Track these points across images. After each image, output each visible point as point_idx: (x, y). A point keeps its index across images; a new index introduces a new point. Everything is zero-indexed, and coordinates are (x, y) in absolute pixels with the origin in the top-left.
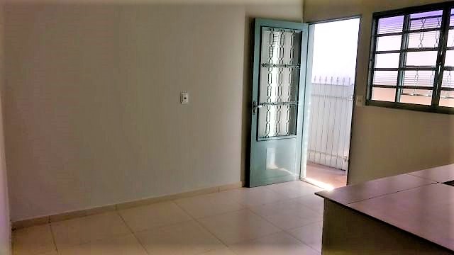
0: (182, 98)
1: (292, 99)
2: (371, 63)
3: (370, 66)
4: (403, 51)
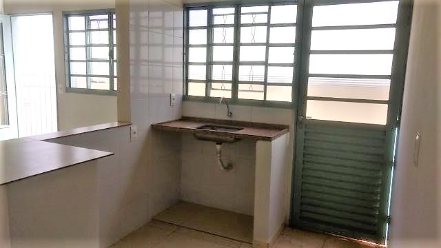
2: (66, 55)
3: (66, 58)
4: (88, 46)
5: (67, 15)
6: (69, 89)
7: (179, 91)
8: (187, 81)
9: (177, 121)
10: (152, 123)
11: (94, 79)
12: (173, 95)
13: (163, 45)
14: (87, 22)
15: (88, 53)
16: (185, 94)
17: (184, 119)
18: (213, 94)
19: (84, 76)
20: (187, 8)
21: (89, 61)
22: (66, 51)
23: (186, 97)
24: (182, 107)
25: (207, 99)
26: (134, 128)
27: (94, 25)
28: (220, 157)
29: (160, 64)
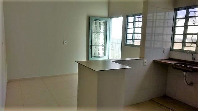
0: (64, 43)
1: (105, 44)
2: (126, 32)
3: (126, 33)
4: (134, 28)
5: (128, 17)
6: (126, 45)
7: (169, 47)
8: (173, 42)
9: (166, 60)
10: (154, 59)
11: (135, 41)
12: (165, 48)
13: (164, 27)
14: (135, 19)
15: (134, 31)
16: (171, 48)
17: (170, 59)
18: (186, 49)
19: (131, 39)
20: (176, 10)
21: (134, 34)
22: (126, 30)
23: (172, 50)
24: (170, 54)
25: (182, 51)
26: (145, 60)
27: (137, 20)
28: (185, 78)
29: (162, 35)
